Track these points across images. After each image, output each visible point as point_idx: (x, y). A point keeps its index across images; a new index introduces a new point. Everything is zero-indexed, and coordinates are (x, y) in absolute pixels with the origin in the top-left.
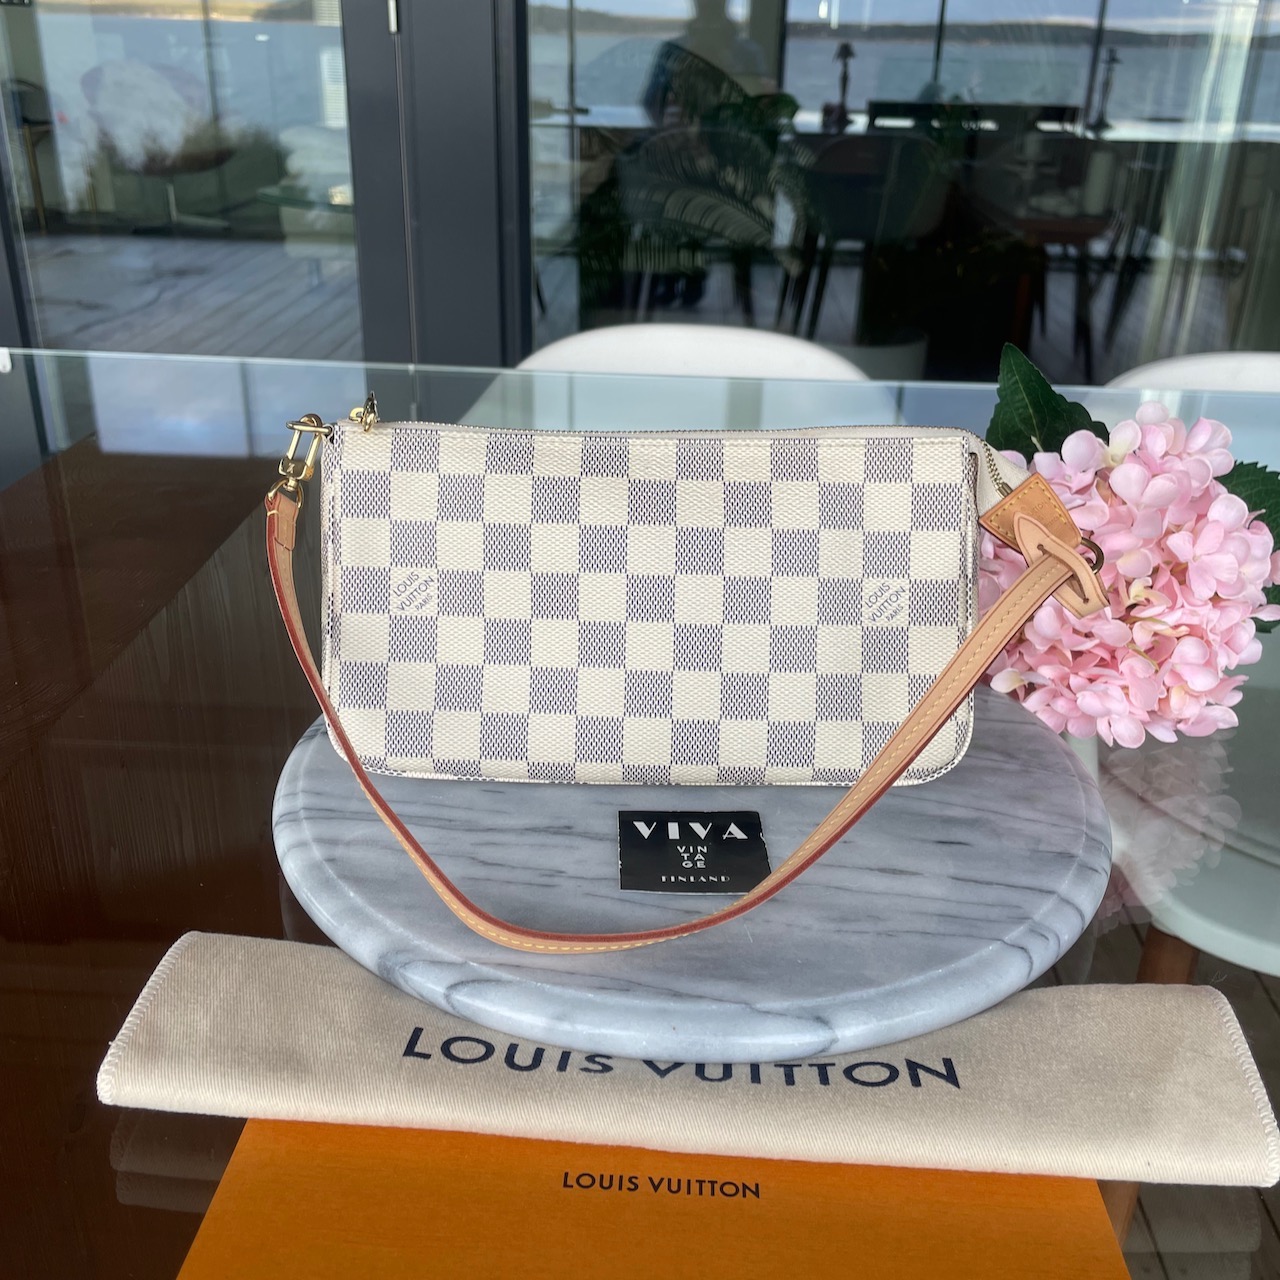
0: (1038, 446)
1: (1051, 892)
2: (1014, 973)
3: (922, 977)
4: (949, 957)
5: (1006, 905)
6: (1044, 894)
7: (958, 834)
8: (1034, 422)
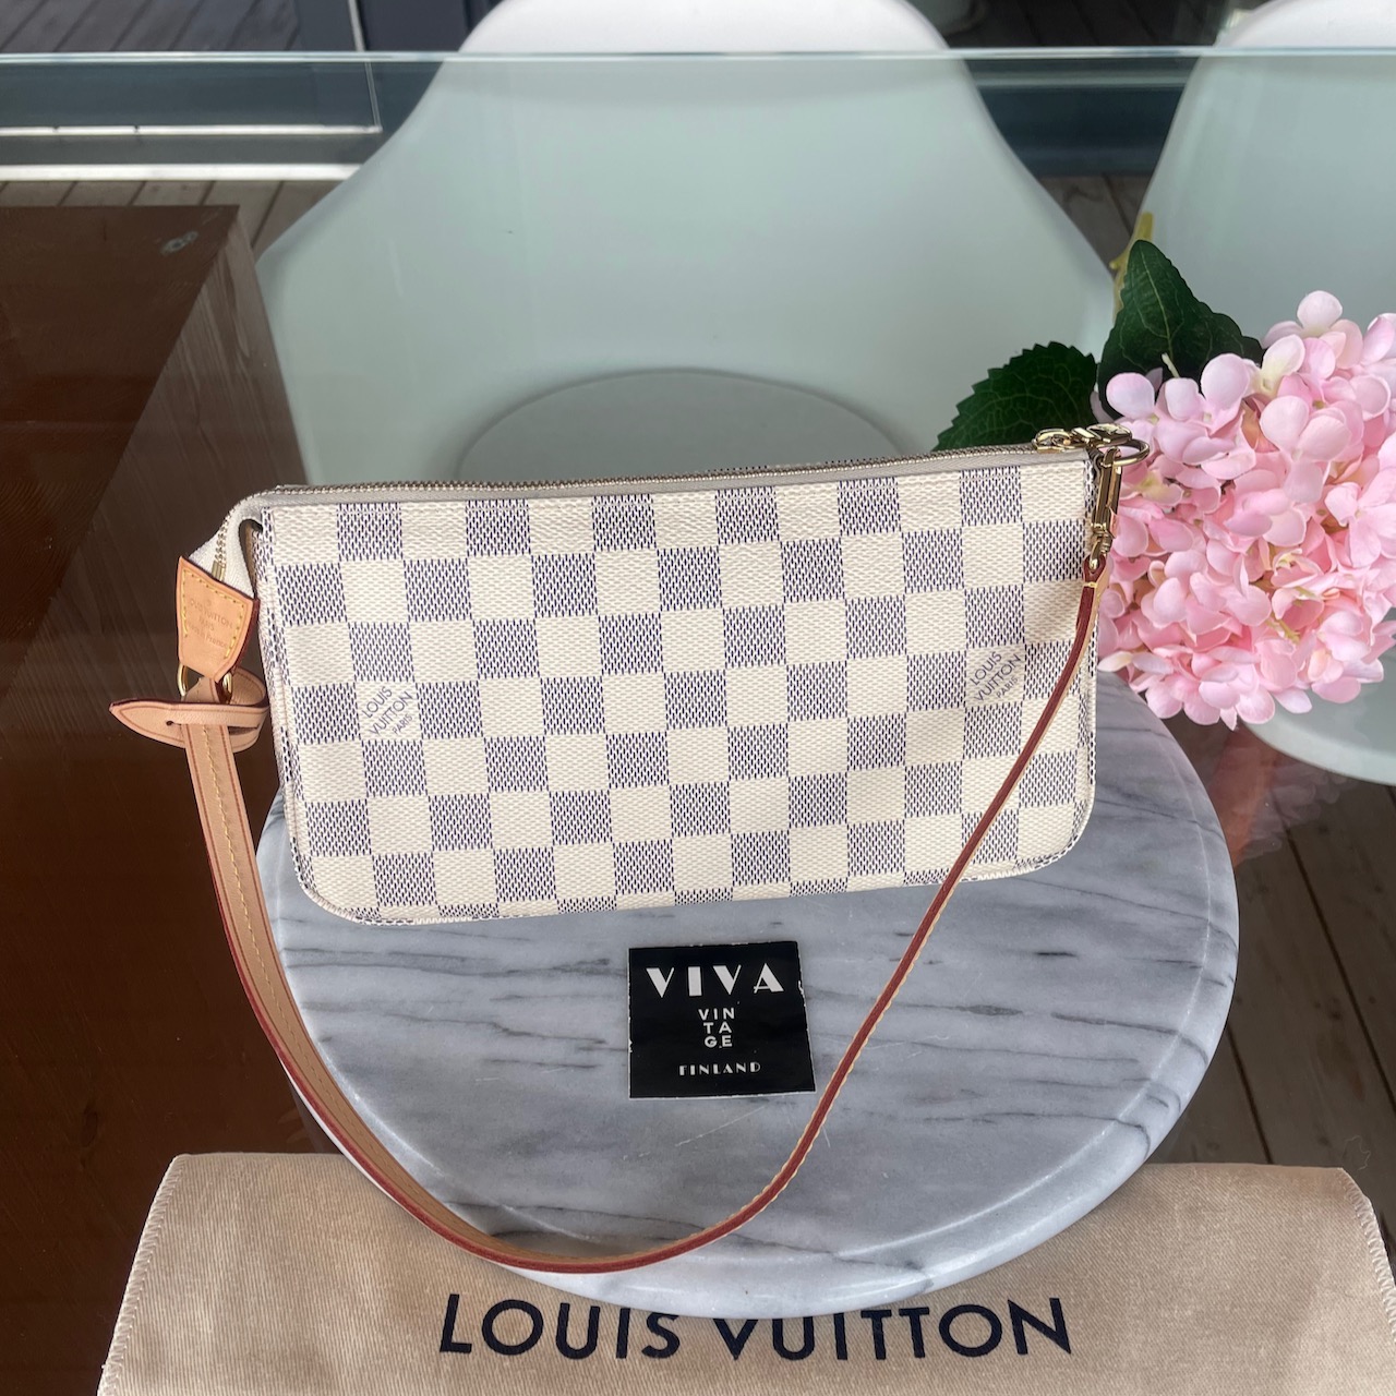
0: (1171, 367)
1: (1171, 1032)
2: (1130, 1156)
3: (1027, 1190)
4: (1057, 1152)
5: (1120, 1059)
6: (1163, 1035)
7: (1062, 938)
8: (1165, 319)
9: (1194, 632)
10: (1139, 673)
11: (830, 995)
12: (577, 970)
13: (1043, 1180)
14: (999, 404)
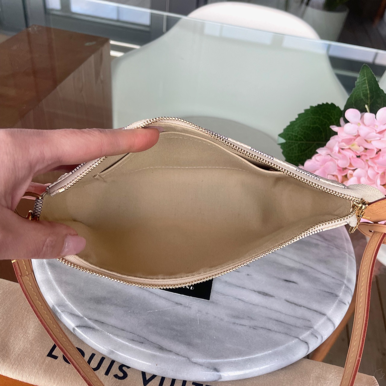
0: (368, 109)
1: (324, 315)
3: (262, 354)
4: (276, 344)
5: (304, 319)
6: (321, 315)
7: (294, 277)
8: (369, 96)
13: (269, 352)
14: (312, 118)
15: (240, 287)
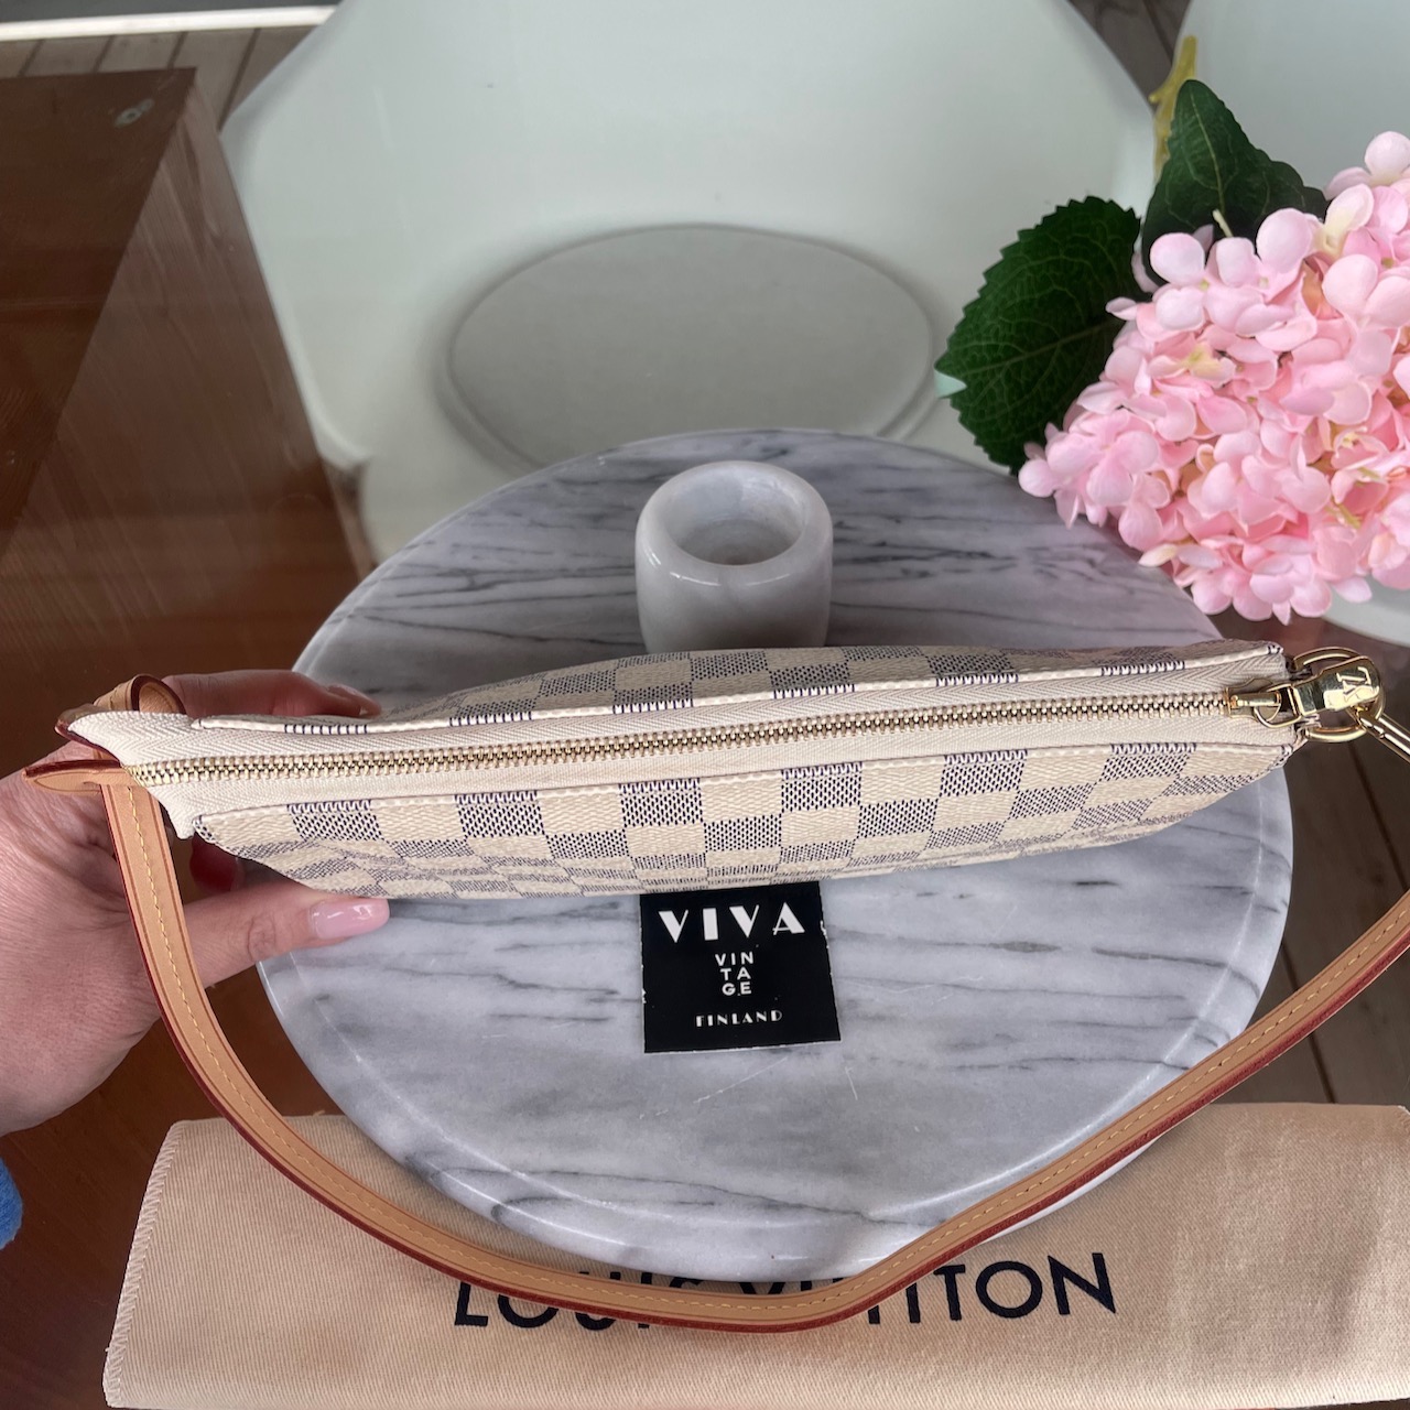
0: (1223, 225)
1: (1220, 965)
4: (1099, 1100)
5: (1164, 997)
6: (1211, 968)
7: (1103, 866)
8: (1217, 168)
9: (1246, 521)
10: (1183, 567)
11: (854, 936)
12: (586, 915)
14: (1031, 269)
15: (946, 944)
